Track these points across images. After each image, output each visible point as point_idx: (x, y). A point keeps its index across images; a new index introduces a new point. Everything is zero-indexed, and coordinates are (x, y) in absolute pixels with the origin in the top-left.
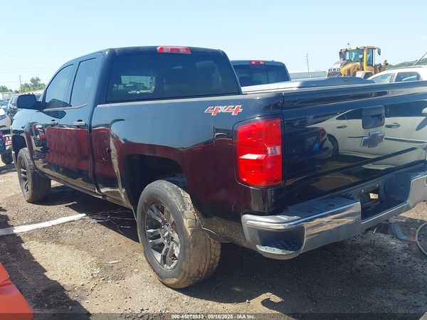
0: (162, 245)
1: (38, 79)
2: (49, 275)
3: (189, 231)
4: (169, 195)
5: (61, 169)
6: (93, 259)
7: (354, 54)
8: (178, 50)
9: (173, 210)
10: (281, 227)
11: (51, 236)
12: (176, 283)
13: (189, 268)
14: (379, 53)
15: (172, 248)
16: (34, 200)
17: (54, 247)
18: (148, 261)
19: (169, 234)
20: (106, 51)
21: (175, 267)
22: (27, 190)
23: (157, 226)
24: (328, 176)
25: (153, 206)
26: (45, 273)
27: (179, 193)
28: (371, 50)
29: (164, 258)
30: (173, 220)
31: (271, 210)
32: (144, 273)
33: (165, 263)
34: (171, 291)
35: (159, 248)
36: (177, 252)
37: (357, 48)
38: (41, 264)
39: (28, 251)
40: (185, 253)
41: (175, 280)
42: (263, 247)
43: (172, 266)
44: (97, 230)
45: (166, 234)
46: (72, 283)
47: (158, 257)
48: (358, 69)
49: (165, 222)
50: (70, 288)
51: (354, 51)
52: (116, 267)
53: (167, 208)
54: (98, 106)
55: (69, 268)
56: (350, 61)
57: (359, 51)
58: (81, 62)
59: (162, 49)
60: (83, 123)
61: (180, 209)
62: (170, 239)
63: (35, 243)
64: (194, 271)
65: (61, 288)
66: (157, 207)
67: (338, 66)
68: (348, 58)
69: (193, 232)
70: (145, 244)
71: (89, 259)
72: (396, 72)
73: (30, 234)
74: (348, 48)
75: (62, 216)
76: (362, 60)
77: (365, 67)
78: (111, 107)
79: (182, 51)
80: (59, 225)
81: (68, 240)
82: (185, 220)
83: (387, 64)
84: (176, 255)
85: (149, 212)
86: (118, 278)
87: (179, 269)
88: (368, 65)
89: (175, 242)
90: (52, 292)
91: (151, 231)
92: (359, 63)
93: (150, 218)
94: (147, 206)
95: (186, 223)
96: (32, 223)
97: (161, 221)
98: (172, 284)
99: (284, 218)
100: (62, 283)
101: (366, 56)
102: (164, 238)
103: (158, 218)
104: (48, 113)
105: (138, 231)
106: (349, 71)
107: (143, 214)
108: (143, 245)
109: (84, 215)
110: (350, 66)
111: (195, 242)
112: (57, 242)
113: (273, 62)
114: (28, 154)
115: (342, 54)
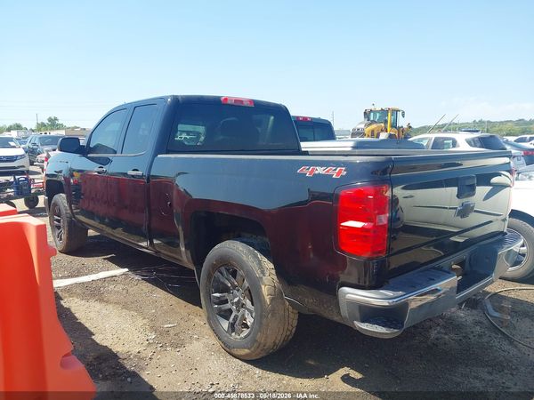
0: (230, 311)
1: (56, 119)
2: (98, 338)
3: (267, 299)
4: (245, 258)
5: (107, 220)
6: (145, 321)
7: (378, 115)
8: (242, 101)
9: (249, 275)
10: (385, 303)
11: (93, 292)
12: (247, 355)
13: (265, 340)
14: (403, 116)
15: (243, 315)
16: (69, 251)
17: (98, 306)
18: (212, 327)
19: (239, 301)
20: (168, 97)
21: (246, 337)
22: (61, 239)
23: (225, 289)
24: (423, 248)
25: (223, 269)
26: (93, 337)
27: (256, 257)
28: (395, 112)
29: (232, 326)
30: (247, 285)
31: (373, 283)
32: (204, 340)
33: (233, 330)
34: (240, 362)
35: (226, 314)
36: (250, 321)
37: (382, 110)
38: (87, 325)
39: (69, 309)
40: (261, 323)
41: (247, 351)
42: (363, 324)
43: (242, 335)
44: (143, 288)
45: (236, 300)
46: (125, 349)
47: (225, 324)
48: (382, 131)
49: (234, 287)
50: (125, 356)
51: (378, 111)
52: (172, 332)
53: (240, 272)
54: (159, 156)
55: (119, 332)
56: (374, 122)
57: (384, 112)
58: (136, 107)
59: (226, 99)
60: (140, 173)
61: (258, 274)
62: (240, 305)
63: (76, 300)
64: (270, 343)
65: (114, 356)
66: (228, 270)
67: (362, 126)
68: (372, 119)
69: (272, 300)
70: (209, 309)
71: (140, 322)
72: (433, 136)
73: (68, 289)
74: (373, 108)
75: (102, 270)
76: (386, 122)
77: (389, 129)
78: (175, 158)
79: (246, 104)
80: (100, 280)
81: (113, 298)
82: (263, 287)
83: (410, 127)
84: (249, 324)
85: (217, 274)
86: (178, 345)
87: (252, 340)
88: (392, 126)
89: (248, 310)
90: (105, 360)
91: (217, 295)
92: (383, 125)
93: (218, 281)
94: (215, 268)
95: (265, 290)
96: (69, 277)
97: (229, 285)
98: (241, 356)
99: (390, 293)
100: (116, 349)
101: (389, 118)
102: (233, 304)
103: (227, 282)
104: (92, 159)
105: (202, 295)
106: (373, 131)
107: (209, 276)
108: (208, 311)
109: (126, 270)
110: (373, 126)
111: (273, 312)
112: (101, 300)
113: (319, 119)
114: (65, 201)
115: (367, 114)
